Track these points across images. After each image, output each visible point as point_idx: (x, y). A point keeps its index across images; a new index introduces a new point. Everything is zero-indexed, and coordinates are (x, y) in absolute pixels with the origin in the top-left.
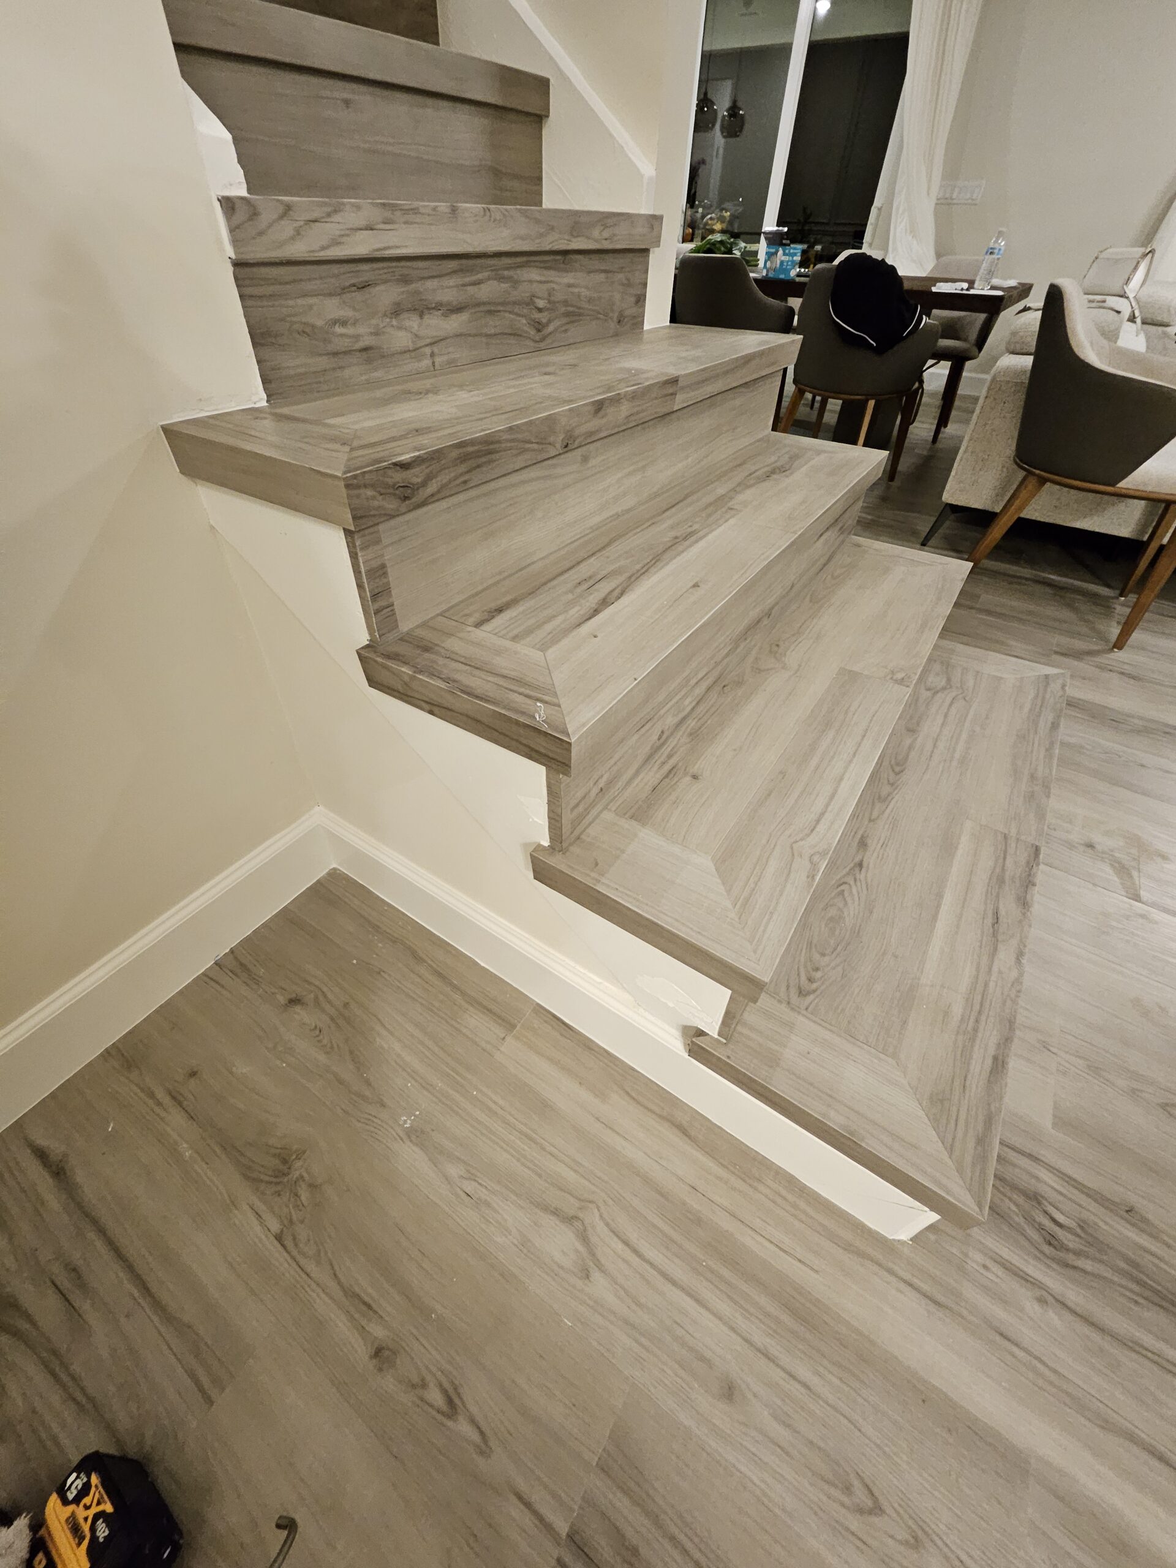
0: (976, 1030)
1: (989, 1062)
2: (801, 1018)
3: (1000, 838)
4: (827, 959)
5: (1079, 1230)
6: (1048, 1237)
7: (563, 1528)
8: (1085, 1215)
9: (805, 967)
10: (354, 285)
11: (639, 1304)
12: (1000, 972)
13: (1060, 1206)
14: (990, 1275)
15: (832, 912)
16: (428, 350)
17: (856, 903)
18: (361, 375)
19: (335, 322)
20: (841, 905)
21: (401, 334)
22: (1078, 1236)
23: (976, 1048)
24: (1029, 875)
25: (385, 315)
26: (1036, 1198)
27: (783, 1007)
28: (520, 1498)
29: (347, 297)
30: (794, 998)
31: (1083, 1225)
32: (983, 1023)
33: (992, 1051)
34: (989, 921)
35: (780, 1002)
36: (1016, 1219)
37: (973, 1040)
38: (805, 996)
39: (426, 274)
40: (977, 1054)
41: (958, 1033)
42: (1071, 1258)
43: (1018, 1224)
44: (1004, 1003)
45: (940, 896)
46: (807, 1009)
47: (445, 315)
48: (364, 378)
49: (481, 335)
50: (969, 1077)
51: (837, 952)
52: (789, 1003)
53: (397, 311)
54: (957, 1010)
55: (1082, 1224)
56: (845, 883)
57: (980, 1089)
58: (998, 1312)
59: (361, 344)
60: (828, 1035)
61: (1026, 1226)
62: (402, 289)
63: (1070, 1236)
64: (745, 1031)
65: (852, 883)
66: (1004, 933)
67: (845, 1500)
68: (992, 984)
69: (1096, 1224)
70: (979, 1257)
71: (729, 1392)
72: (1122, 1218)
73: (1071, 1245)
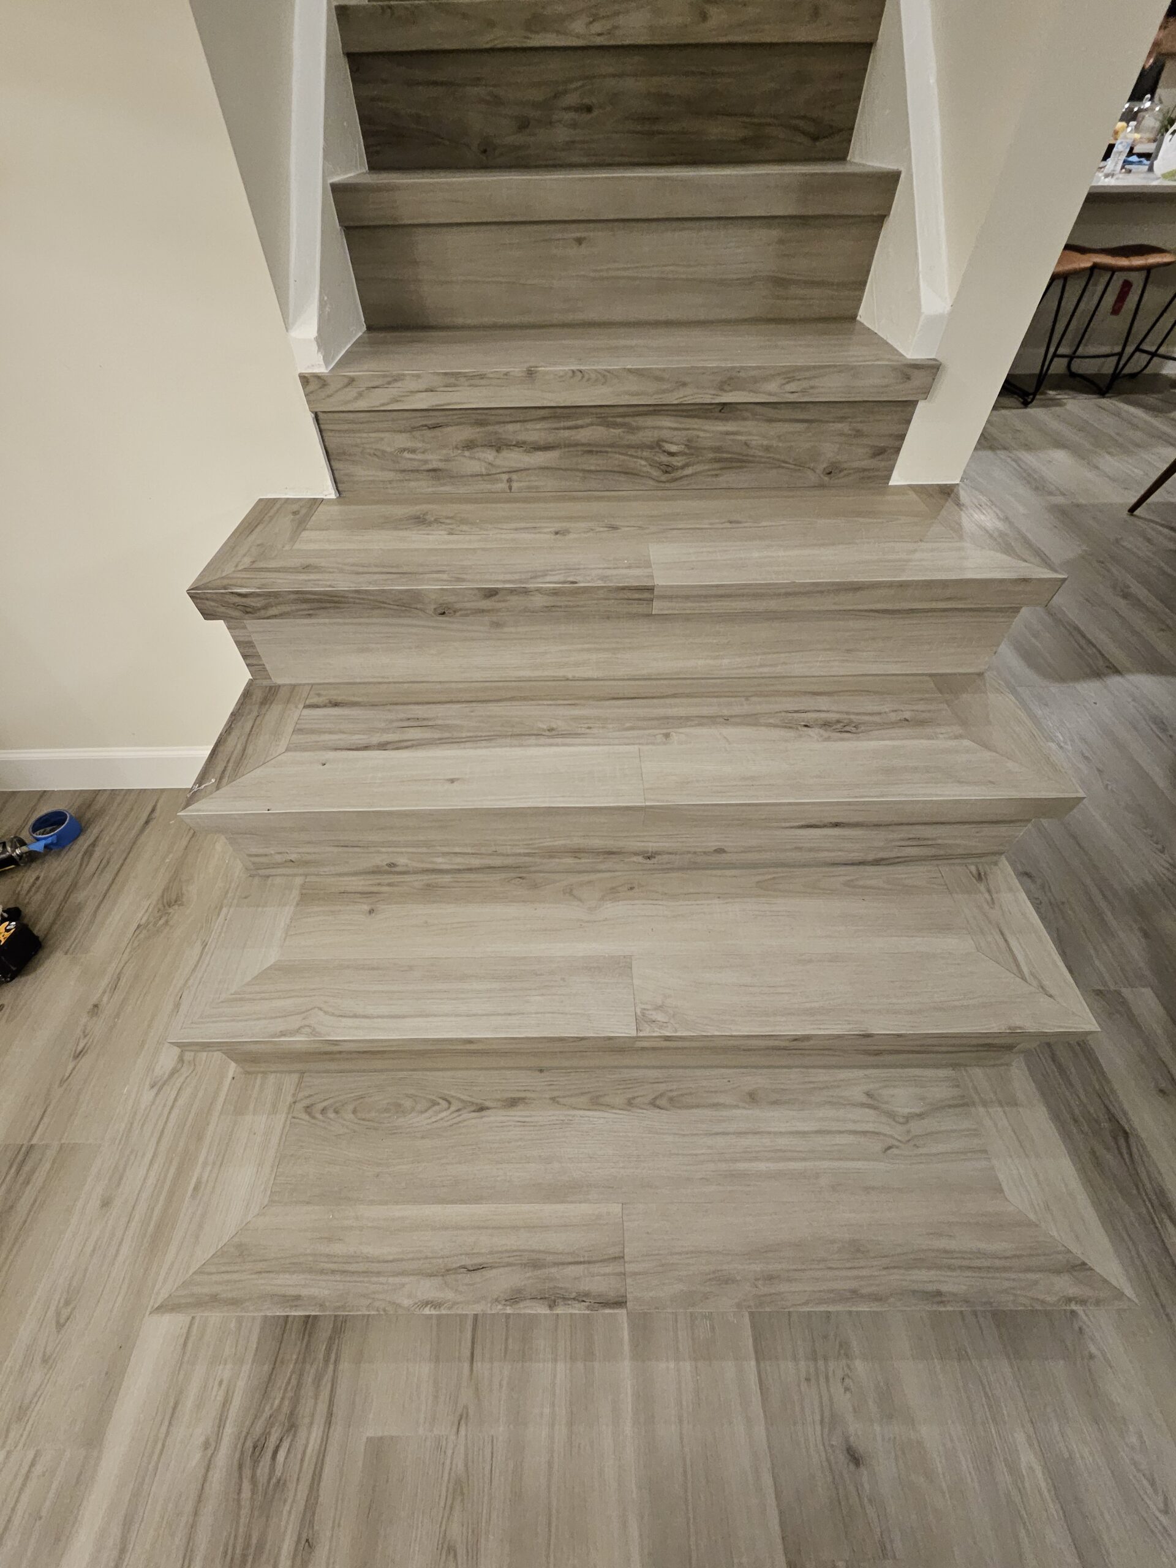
0: (322, 1272)
1: (292, 1292)
2: (284, 1115)
3: (613, 1251)
4: (352, 1116)
5: (274, 1480)
6: (260, 1445)
7: (34, 1142)
8: (292, 1486)
9: (335, 1102)
10: (426, 426)
11: (143, 1125)
12: (403, 1285)
13: (292, 1455)
14: (215, 1389)
15: (408, 1103)
16: (505, 477)
17: (430, 1121)
18: (428, 487)
19: (404, 450)
20: (419, 1107)
21: (473, 462)
22: (269, 1482)
23: (302, 1276)
24: (564, 1299)
25: (457, 448)
26: (292, 1427)
27: (290, 1099)
28: (45, 1112)
29: (417, 434)
30: (300, 1106)
31: (281, 1484)
32: (332, 1278)
33: (304, 1292)
34: (467, 1261)
35: (294, 1095)
36: (267, 1408)
37: (311, 1271)
38: (306, 1112)
39: (508, 419)
40: (296, 1279)
41: (315, 1255)
42: (247, 1472)
43: (264, 1411)
44: (364, 1296)
45: (478, 1199)
46: (294, 1118)
47: (527, 451)
48: (430, 490)
49: (578, 470)
50: (272, 1275)
51: (362, 1122)
52: (295, 1103)
53: (470, 445)
54: (337, 1248)
55: (281, 1482)
56: (450, 1103)
57: (262, 1288)
58: (189, 1403)
59: (430, 467)
60: (275, 1140)
61: (263, 1419)
62: (478, 430)
63: (267, 1470)
64: (258, 1082)
65: (453, 1108)
66: (456, 1281)
67: (61, 1305)
68: (382, 1279)
69: (285, 1501)
70: (227, 1375)
71: (106, 1203)
72: (300, 1534)
73: (259, 1472)
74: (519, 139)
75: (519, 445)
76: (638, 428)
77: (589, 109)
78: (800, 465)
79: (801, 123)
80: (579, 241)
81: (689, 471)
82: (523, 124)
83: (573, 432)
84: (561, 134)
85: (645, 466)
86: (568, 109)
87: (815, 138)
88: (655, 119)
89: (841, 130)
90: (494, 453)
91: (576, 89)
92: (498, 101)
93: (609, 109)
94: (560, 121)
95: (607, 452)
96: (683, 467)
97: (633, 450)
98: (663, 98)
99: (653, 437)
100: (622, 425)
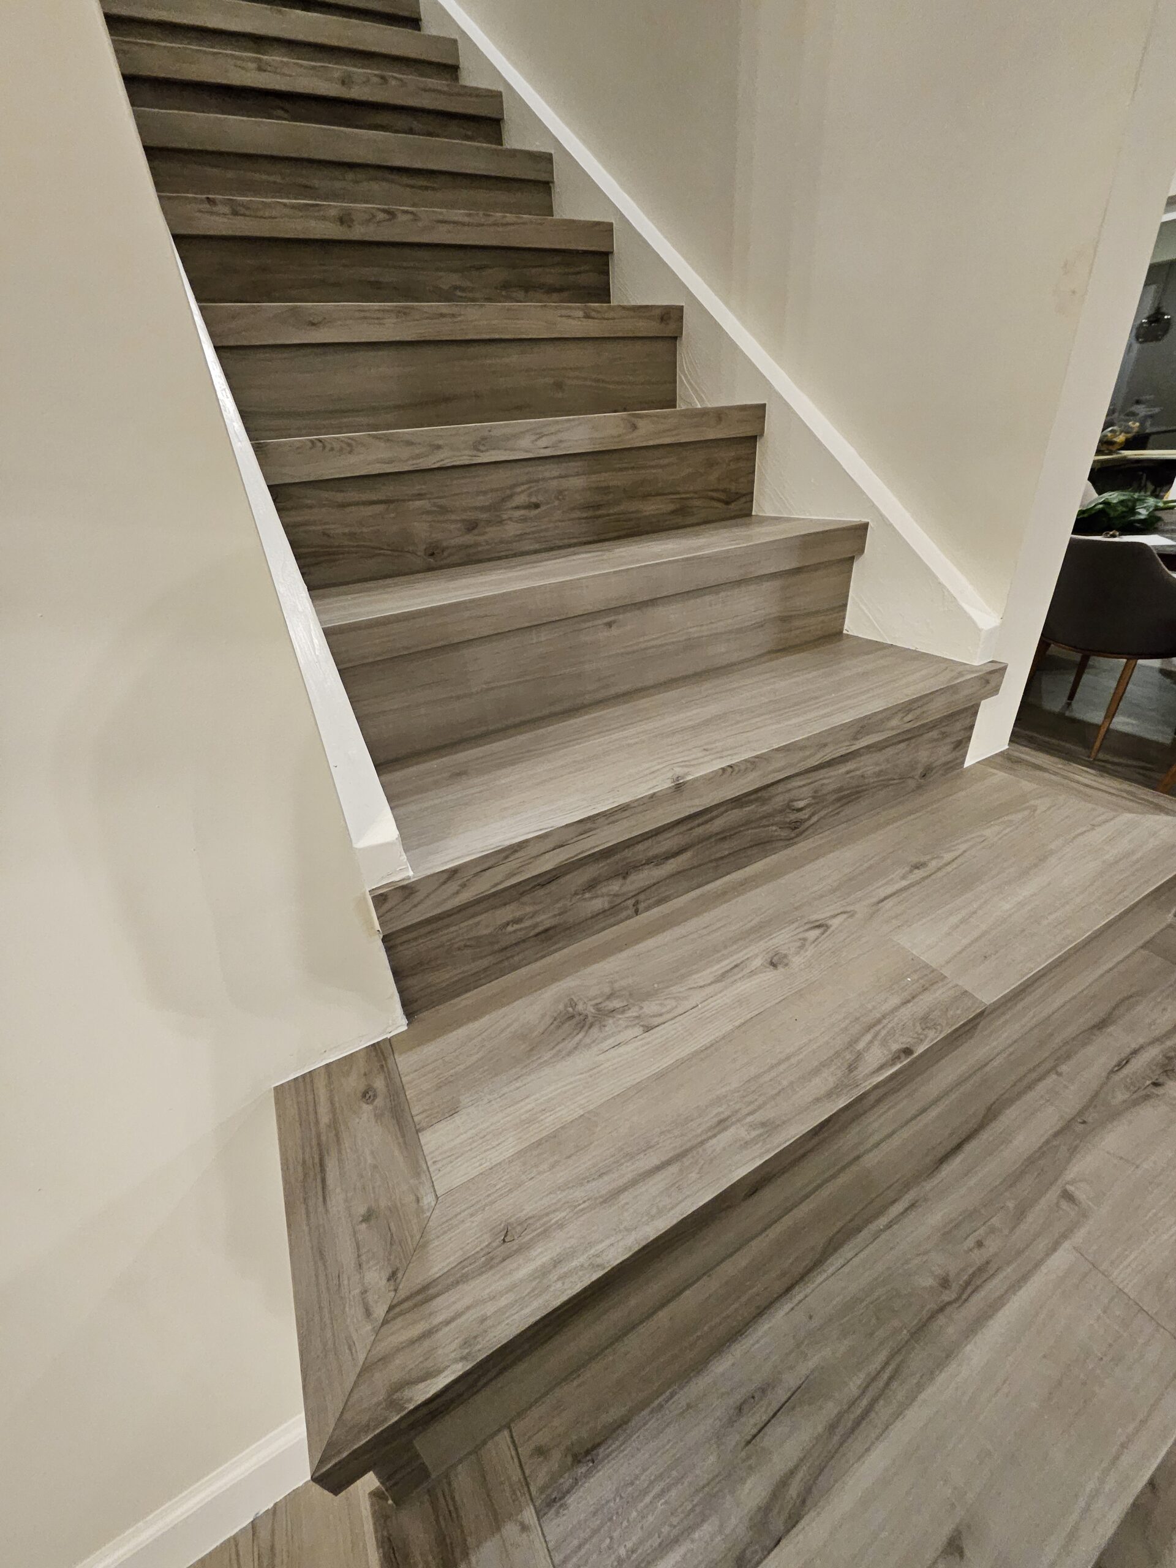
74: (469, 539)
75: (649, 862)
76: (770, 798)
77: (537, 506)
78: (903, 778)
79: (715, 495)
80: (609, 625)
81: (815, 819)
82: (472, 526)
83: (707, 826)
84: (512, 529)
85: (776, 831)
86: (517, 508)
87: (727, 503)
88: (599, 507)
89: (744, 495)
90: (621, 881)
91: (523, 492)
92: (444, 510)
93: (556, 503)
94: (510, 519)
95: (740, 831)
96: (810, 818)
97: (764, 820)
98: (605, 490)
99: (784, 801)
100: (756, 800)
